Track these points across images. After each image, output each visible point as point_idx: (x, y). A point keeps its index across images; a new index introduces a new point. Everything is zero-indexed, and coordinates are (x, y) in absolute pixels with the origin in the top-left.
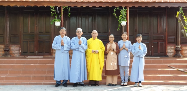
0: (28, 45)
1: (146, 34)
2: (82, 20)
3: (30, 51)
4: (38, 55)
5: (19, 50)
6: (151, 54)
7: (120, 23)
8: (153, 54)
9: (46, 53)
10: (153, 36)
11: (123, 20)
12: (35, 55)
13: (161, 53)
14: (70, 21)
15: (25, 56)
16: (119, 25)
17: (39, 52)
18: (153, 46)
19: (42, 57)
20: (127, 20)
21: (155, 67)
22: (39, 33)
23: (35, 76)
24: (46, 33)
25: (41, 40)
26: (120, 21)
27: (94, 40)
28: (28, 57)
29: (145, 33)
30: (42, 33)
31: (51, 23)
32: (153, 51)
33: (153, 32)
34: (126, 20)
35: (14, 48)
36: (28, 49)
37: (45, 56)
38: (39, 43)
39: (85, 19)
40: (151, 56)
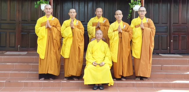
0: (8, 37)
1: (163, 25)
2: (80, 5)
3: (9, 45)
4: (20, 51)
6: (170, 51)
7: (132, 8)
8: (172, 51)
9: (30, 47)
10: (172, 28)
11: (136, 4)
12: (17, 51)
13: (182, 49)
14: (64, 5)
15: (4, 52)
16: (131, 11)
17: (21, 47)
18: (172, 41)
19: (26, 53)
20: (142, 4)
21: (179, 69)
22: (22, 21)
24: (31, 21)
25: (25, 30)
26: (132, 4)
28: (8, 53)
29: (162, 23)
30: (26, 21)
31: (36, 6)
32: (172, 47)
33: (172, 22)
34: (140, 3)
36: (8, 42)
37: (30, 52)
38: (22, 34)
39: (84, 4)
40: (170, 53)
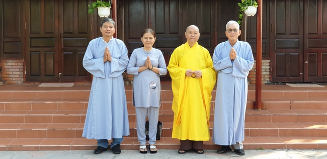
0: (42, 59)
1: (293, 36)
2: (157, 7)
3: (45, 72)
4: (62, 82)
5: (21, 70)
6: (303, 79)
7: (243, 11)
8: (307, 78)
9: (79, 75)
10: (307, 41)
11: (249, 4)
12: (57, 81)
13: (323, 76)
14: (131, 7)
15: (36, 83)
16: (241, 15)
17: (64, 75)
18: (307, 62)
19: (71, 85)
20: (258, 4)
21: (318, 107)
22: (64, 33)
23: (54, 129)
24: (79, 33)
25: (70, 48)
26: (244, 5)
27: (191, 47)
28: (43, 85)
29: (291, 34)
30: (71, 33)
31: (90, 11)
32: (307, 71)
33: (307, 32)
34: (256, 3)
35: (12, 66)
36: (42, 67)
37: (78, 83)
38: (65, 55)
39: (163, 4)
40: (304, 82)
